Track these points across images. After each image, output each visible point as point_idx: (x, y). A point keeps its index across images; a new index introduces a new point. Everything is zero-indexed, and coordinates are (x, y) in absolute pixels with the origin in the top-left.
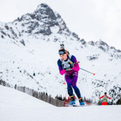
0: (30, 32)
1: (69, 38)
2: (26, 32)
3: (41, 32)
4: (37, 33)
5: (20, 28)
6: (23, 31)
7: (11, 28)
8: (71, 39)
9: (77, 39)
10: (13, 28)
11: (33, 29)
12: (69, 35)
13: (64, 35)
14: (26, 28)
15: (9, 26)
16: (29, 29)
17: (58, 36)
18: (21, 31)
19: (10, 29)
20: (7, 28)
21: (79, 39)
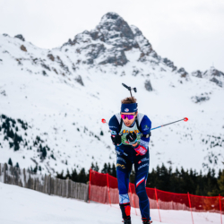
0: (91, 62)
1: (158, 68)
2: (84, 62)
3: (110, 60)
4: (104, 63)
5: (74, 57)
6: (79, 61)
7: (58, 58)
8: (162, 69)
9: (171, 69)
10: (61, 58)
11: (96, 57)
12: (157, 63)
13: (149, 63)
14: (84, 56)
15: (55, 54)
16: (89, 57)
17: (140, 65)
18: (75, 61)
19: (56, 59)
20: (51, 57)
21: (175, 68)
